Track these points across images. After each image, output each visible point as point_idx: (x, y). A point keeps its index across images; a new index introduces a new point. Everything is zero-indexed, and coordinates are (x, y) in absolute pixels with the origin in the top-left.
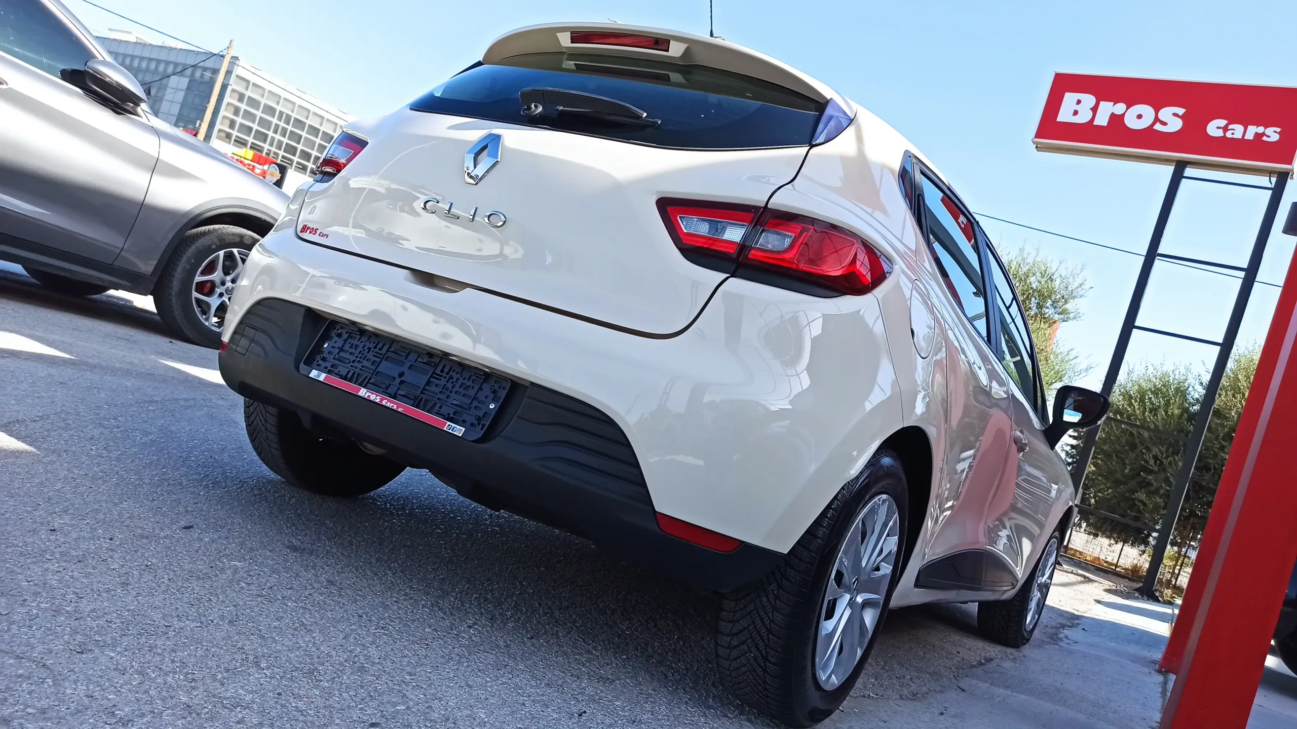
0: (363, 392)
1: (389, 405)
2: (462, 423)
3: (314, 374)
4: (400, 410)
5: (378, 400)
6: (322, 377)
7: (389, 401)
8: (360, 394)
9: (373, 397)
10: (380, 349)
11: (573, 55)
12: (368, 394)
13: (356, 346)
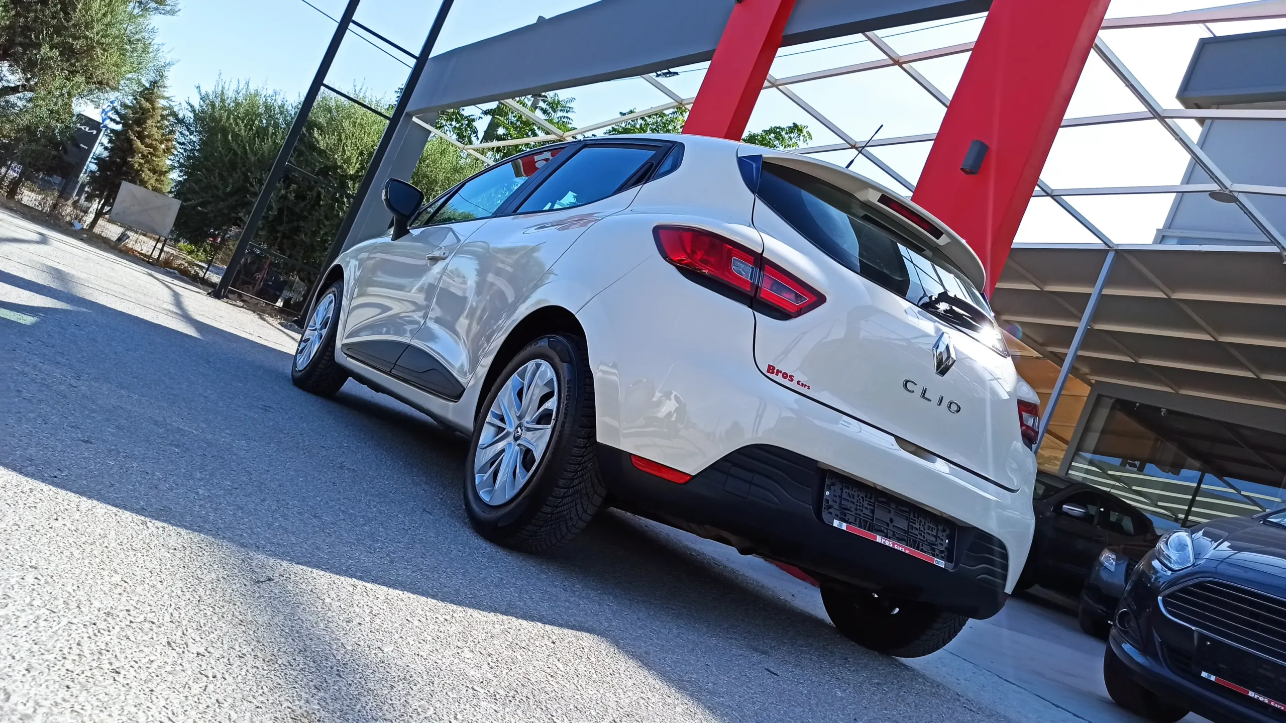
0: (879, 539)
1: (900, 549)
2: (942, 558)
3: (836, 523)
4: (907, 552)
5: (891, 546)
6: (844, 526)
7: (898, 545)
8: (877, 541)
9: (887, 543)
10: (870, 498)
11: (866, 205)
12: (883, 540)
13: (853, 496)
